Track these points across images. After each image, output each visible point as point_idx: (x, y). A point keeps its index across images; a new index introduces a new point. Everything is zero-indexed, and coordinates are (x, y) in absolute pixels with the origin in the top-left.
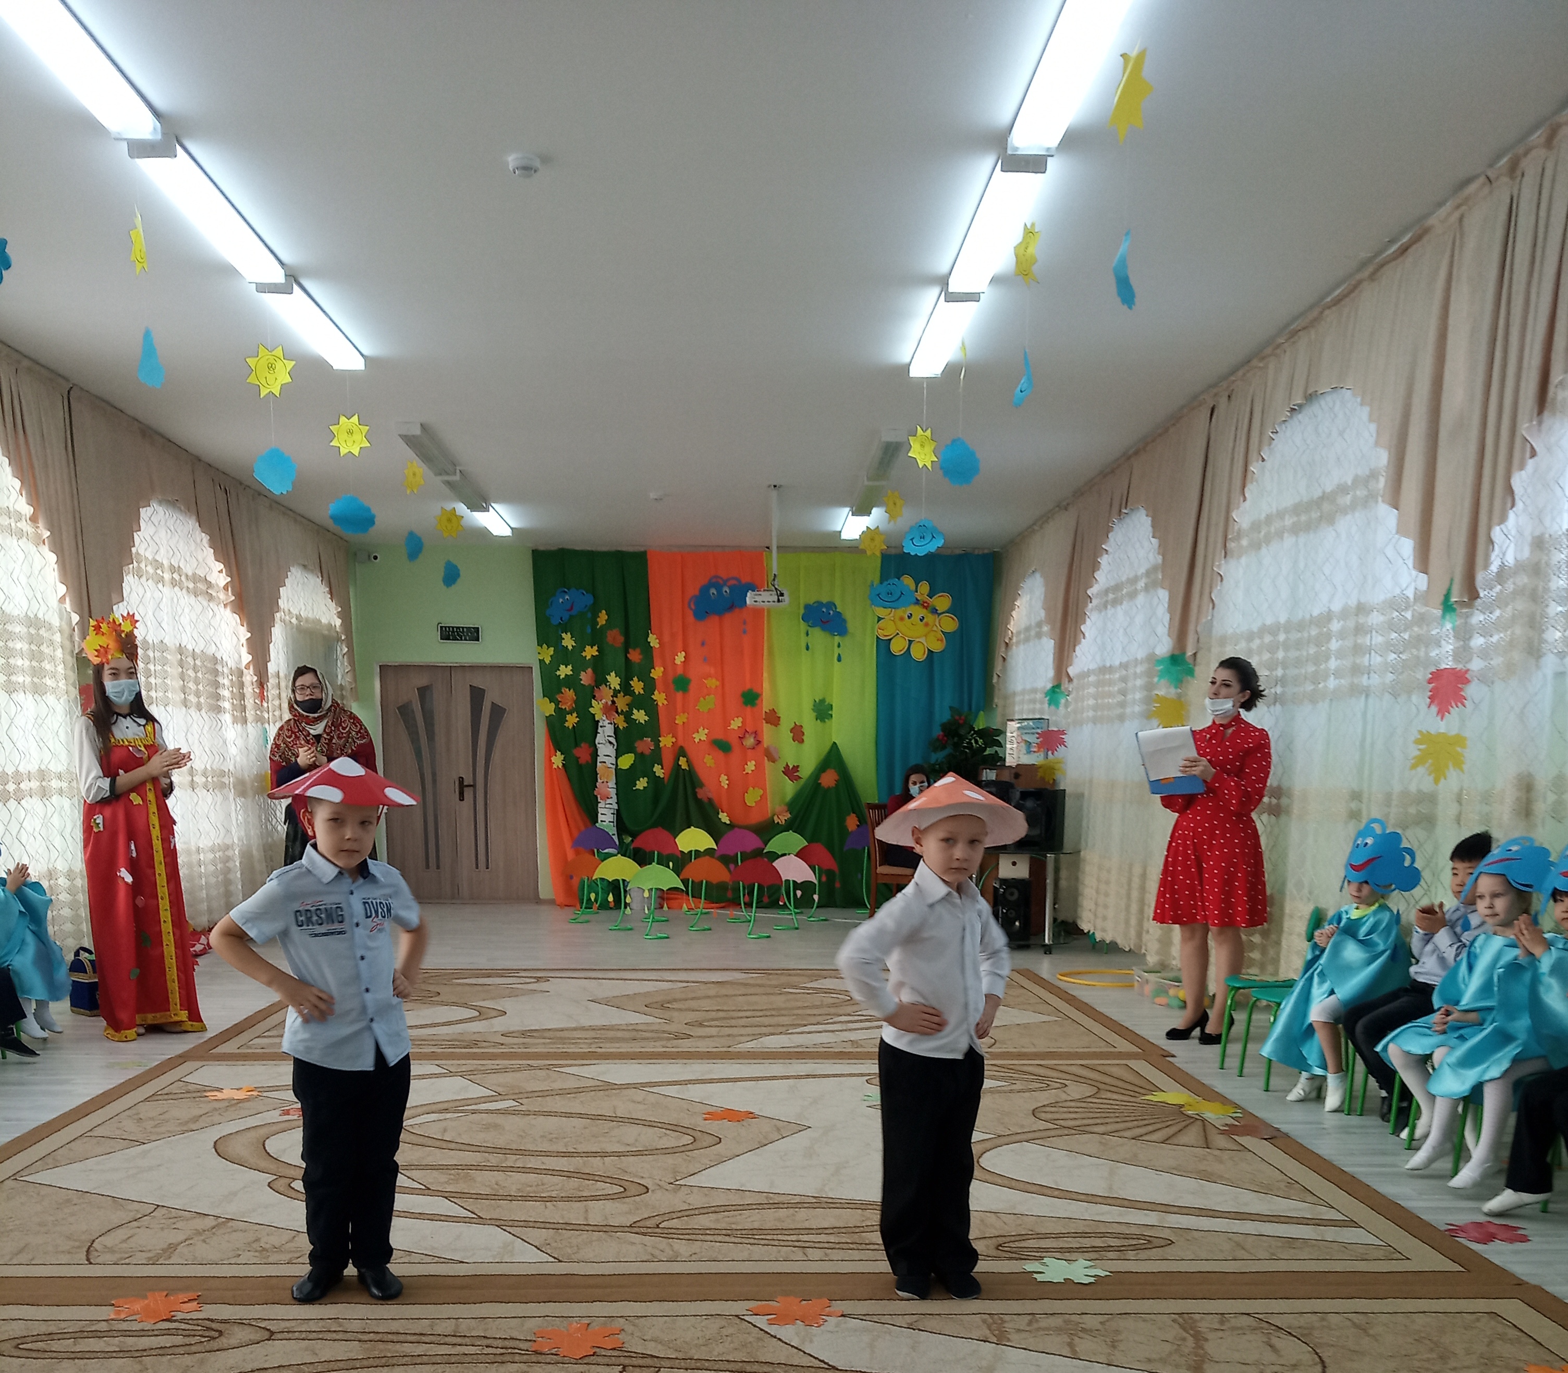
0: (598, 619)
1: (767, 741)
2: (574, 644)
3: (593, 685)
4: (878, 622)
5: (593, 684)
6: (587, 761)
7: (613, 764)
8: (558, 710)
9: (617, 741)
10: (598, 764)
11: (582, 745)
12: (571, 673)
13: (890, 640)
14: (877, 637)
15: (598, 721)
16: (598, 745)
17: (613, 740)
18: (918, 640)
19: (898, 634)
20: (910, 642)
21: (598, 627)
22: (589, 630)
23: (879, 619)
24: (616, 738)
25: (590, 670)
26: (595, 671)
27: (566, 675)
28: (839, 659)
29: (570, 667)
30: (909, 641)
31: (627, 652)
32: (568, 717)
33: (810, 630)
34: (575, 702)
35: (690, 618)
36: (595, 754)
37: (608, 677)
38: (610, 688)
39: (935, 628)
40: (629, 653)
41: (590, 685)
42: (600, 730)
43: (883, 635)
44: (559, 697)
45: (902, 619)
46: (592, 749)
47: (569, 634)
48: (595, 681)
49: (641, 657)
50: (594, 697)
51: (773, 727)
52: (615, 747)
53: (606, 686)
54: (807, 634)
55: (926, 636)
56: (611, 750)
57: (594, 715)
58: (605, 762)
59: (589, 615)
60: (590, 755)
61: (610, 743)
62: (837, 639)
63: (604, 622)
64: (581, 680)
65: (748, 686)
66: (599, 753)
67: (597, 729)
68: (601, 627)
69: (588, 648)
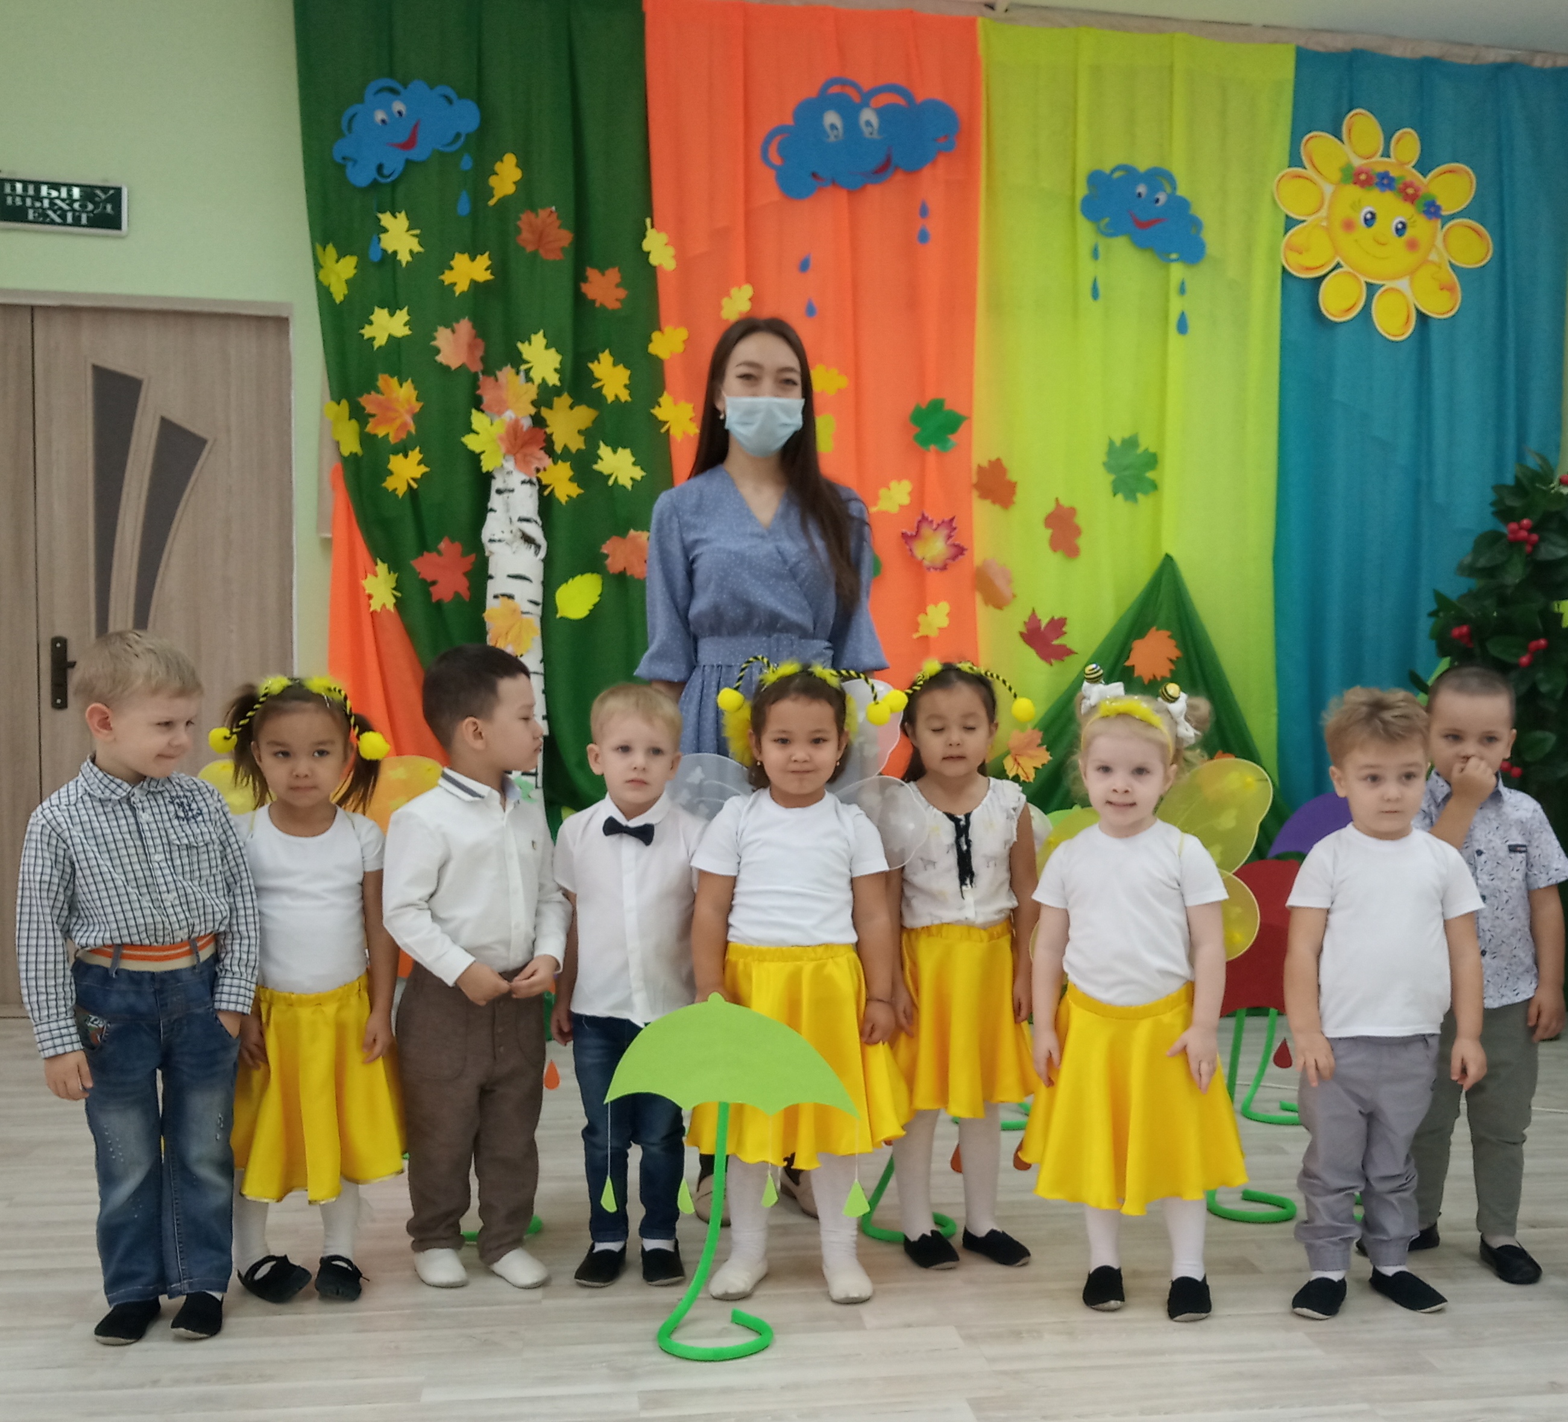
0: (493, 181)
1: (981, 551)
2: (417, 248)
3: (473, 370)
4: (1286, 231)
5: (477, 367)
6: (457, 594)
7: (536, 603)
8: (367, 440)
9: (547, 536)
10: (490, 602)
11: (442, 545)
12: (405, 331)
13: (1319, 280)
14: (1284, 270)
15: (489, 477)
16: (489, 547)
17: (535, 531)
18: (1389, 284)
19: (1338, 266)
20: (1371, 289)
21: (492, 202)
22: (464, 207)
23: (1290, 223)
24: (547, 529)
25: (464, 326)
26: (481, 330)
27: (391, 338)
28: (1182, 326)
29: (402, 316)
30: (1369, 285)
31: (579, 277)
32: (396, 463)
33: (1103, 243)
34: (417, 417)
35: (768, 192)
36: (479, 574)
37: (523, 347)
38: (529, 379)
39: (1433, 257)
40: (585, 279)
41: (462, 367)
42: (495, 501)
43: (1302, 266)
44: (368, 402)
45: (1349, 225)
46: (473, 557)
47: (402, 217)
48: (483, 359)
49: (622, 293)
50: (477, 404)
51: (997, 508)
52: (542, 554)
53: (518, 373)
54: (1095, 254)
55: (1412, 273)
56: (530, 562)
57: (475, 458)
58: (510, 597)
59: (467, 163)
60: (465, 574)
61: (528, 539)
62: (1177, 271)
63: (510, 189)
64: (438, 351)
65: (931, 394)
66: (491, 572)
67: (486, 497)
68: (499, 200)
69: (461, 261)
